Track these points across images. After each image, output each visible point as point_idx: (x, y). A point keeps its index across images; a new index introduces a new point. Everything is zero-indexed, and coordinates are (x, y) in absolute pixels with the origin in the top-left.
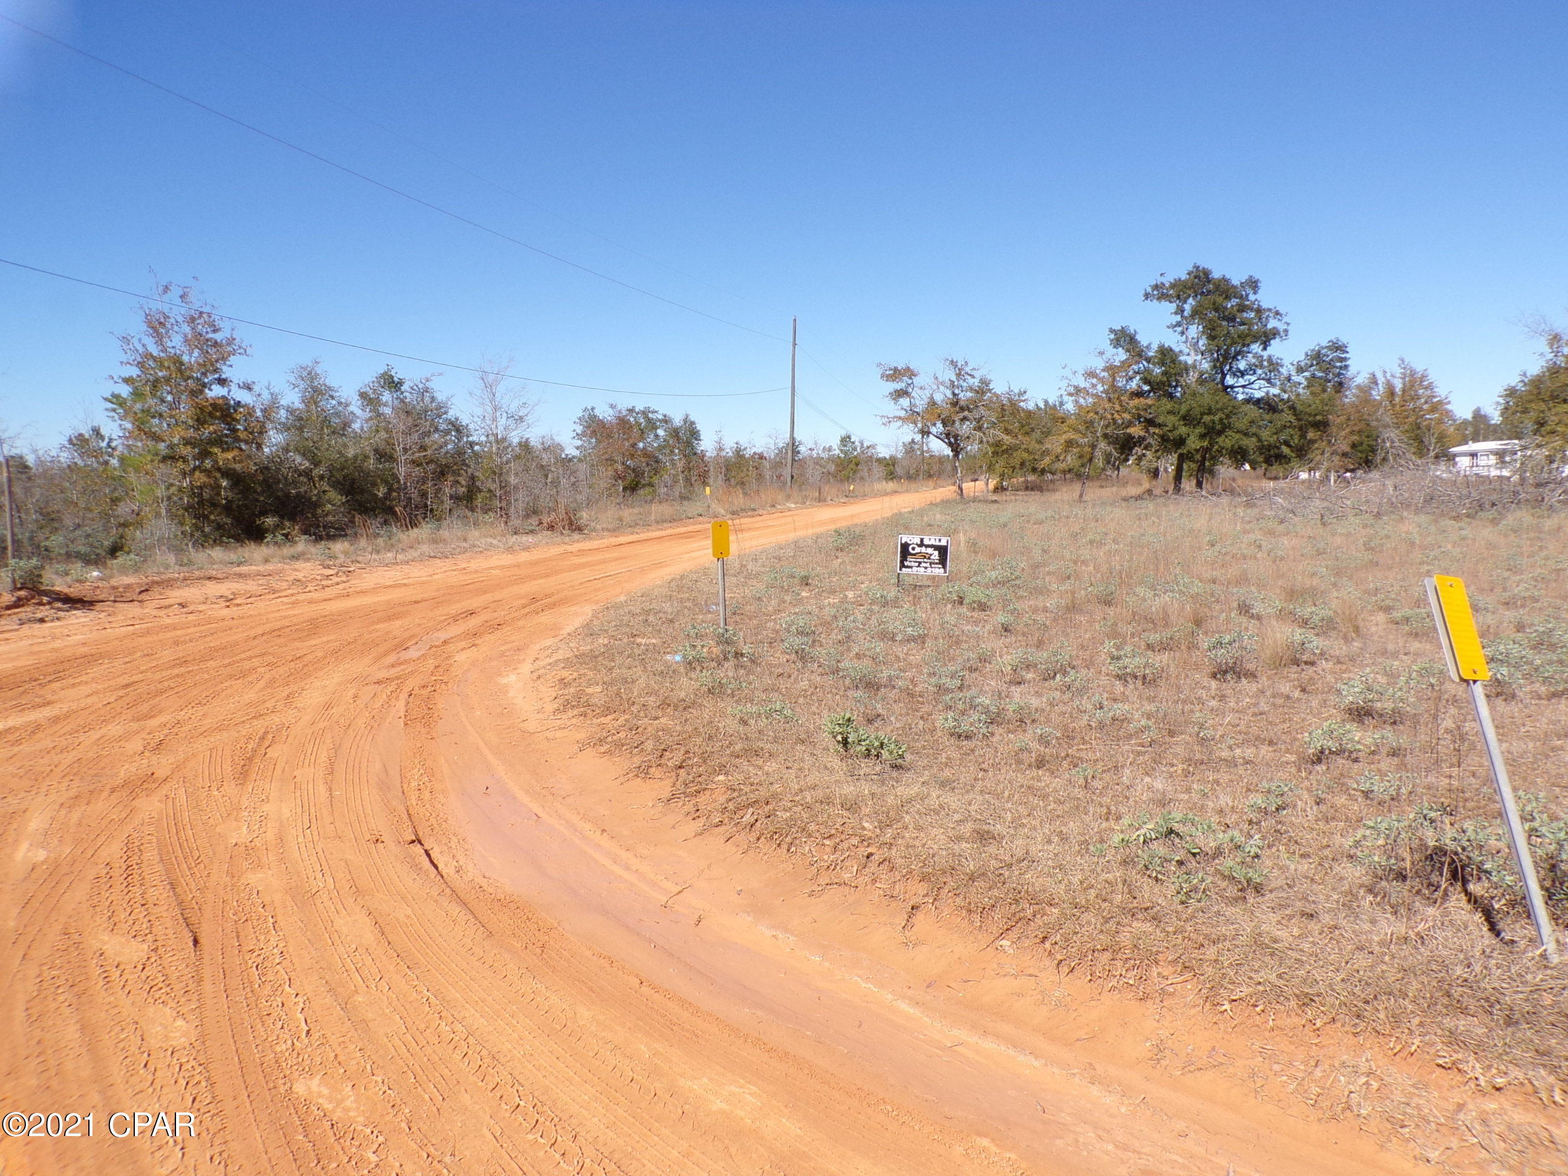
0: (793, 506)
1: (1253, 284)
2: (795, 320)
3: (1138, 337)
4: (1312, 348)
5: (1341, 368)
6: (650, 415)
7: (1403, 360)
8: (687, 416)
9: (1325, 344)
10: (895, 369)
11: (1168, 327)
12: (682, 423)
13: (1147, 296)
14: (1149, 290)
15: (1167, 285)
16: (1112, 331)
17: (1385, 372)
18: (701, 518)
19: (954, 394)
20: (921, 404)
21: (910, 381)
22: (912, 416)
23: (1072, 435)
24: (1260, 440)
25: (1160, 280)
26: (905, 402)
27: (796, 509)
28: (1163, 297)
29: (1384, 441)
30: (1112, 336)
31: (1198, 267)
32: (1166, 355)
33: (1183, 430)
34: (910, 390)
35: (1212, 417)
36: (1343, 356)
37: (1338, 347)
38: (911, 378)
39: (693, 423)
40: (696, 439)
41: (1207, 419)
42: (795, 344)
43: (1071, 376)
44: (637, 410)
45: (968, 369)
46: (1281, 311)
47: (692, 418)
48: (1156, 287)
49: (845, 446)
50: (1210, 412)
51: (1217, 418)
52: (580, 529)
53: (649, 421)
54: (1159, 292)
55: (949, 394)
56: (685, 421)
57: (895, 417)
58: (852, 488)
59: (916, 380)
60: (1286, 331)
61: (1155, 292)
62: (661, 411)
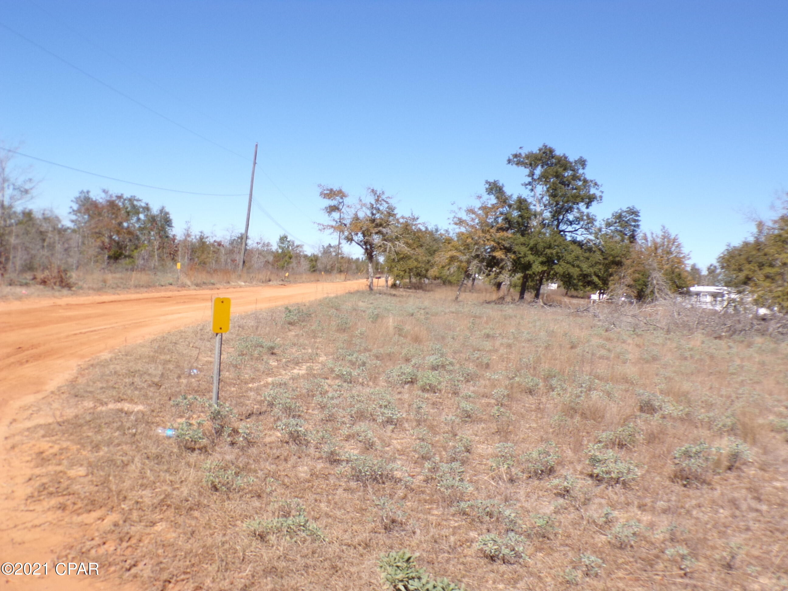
0: (243, 284)
1: (583, 163)
2: (257, 145)
3: (504, 189)
4: (616, 210)
5: (635, 226)
6: (135, 203)
7: (664, 227)
8: (163, 208)
9: (625, 209)
10: (331, 190)
11: (522, 185)
13: (509, 161)
14: (511, 157)
15: (523, 155)
16: (487, 182)
17: (652, 233)
18: (171, 287)
19: (373, 214)
20: (348, 218)
21: (341, 201)
22: (340, 227)
23: (454, 253)
24: (581, 270)
25: (519, 151)
26: (336, 215)
27: (246, 286)
28: (520, 163)
29: (652, 279)
30: (487, 186)
31: (546, 146)
32: (522, 204)
33: (531, 258)
34: (341, 207)
35: (551, 250)
36: (636, 218)
37: (634, 212)
38: (342, 198)
39: (167, 213)
40: (169, 226)
41: (548, 251)
42: (255, 163)
43: (457, 211)
44: (125, 197)
45: (384, 197)
46: (599, 183)
47: (167, 209)
48: (516, 156)
49: (282, 243)
50: (550, 247)
51: (554, 252)
52: (69, 286)
53: (134, 206)
54: (518, 160)
55: (369, 213)
57: (328, 226)
58: (287, 274)
59: (347, 201)
60: (601, 197)
61: (515, 160)
62: (144, 201)
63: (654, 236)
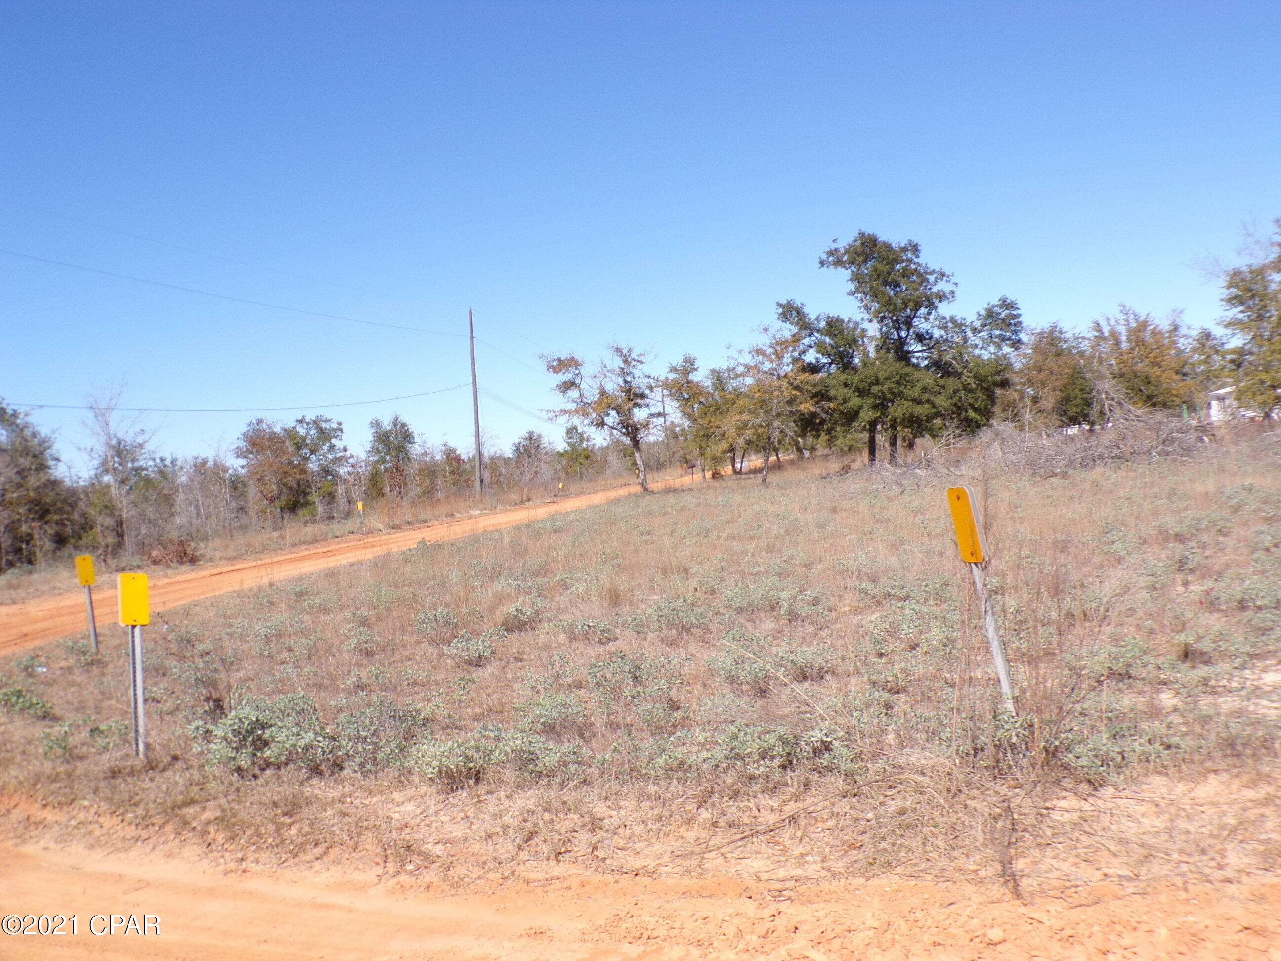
1: (915, 249)
2: (470, 312)
3: (806, 310)
4: (984, 307)
6: (324, 425)
7: (1124, 306)
8: (397, 418)
9: (995, 301)
10: (559, 360)
11: (848, 294)
12: (392, 425)
13: (822, 263)
14: (824, 257)
15: (842, 250)
16: (780, 305)
17: (1108, 319)
18: (352, 536)
19: (626, 381)
20: (592, 395)
21: (577, 372)
22: (583, 409)
23: (745, 417)
24: (934, 407)
25: (833, 246)
26: (574, 393)
28: (838, 263)
29: (1098, 392)
30: (780, 310)
31: (864, 234)
32: (834, 326)
34: (578, 380)
35: (880, 387)
36: (1015, 313)
37: (1007, 304)
38: (576, 369)
39: (404, 425)
41: (875, 389)
42: (472, 337)
43: (736, 355)
44: (308, 420)
45: (634, 356)
46: (947, 273)
47: (403, 419)
48: (830, 253)
49: (571, 438)
50: (877, 382)
51: (885, 388)
52: (193, 560)
53: (321, 431)
54: (834, 259)
55: (621, 381)
56: (395, 423)
57: (561, 411)
58: (561, 486)
59: (583, 370)
60: (953, 292)
61: (831, 259)
62: (335, 420)
63: (1113, 323)
